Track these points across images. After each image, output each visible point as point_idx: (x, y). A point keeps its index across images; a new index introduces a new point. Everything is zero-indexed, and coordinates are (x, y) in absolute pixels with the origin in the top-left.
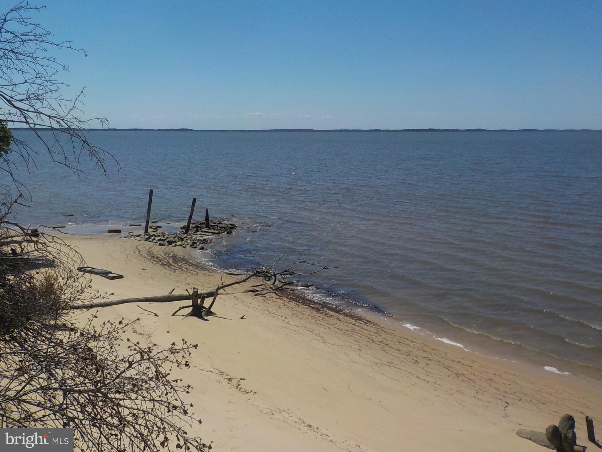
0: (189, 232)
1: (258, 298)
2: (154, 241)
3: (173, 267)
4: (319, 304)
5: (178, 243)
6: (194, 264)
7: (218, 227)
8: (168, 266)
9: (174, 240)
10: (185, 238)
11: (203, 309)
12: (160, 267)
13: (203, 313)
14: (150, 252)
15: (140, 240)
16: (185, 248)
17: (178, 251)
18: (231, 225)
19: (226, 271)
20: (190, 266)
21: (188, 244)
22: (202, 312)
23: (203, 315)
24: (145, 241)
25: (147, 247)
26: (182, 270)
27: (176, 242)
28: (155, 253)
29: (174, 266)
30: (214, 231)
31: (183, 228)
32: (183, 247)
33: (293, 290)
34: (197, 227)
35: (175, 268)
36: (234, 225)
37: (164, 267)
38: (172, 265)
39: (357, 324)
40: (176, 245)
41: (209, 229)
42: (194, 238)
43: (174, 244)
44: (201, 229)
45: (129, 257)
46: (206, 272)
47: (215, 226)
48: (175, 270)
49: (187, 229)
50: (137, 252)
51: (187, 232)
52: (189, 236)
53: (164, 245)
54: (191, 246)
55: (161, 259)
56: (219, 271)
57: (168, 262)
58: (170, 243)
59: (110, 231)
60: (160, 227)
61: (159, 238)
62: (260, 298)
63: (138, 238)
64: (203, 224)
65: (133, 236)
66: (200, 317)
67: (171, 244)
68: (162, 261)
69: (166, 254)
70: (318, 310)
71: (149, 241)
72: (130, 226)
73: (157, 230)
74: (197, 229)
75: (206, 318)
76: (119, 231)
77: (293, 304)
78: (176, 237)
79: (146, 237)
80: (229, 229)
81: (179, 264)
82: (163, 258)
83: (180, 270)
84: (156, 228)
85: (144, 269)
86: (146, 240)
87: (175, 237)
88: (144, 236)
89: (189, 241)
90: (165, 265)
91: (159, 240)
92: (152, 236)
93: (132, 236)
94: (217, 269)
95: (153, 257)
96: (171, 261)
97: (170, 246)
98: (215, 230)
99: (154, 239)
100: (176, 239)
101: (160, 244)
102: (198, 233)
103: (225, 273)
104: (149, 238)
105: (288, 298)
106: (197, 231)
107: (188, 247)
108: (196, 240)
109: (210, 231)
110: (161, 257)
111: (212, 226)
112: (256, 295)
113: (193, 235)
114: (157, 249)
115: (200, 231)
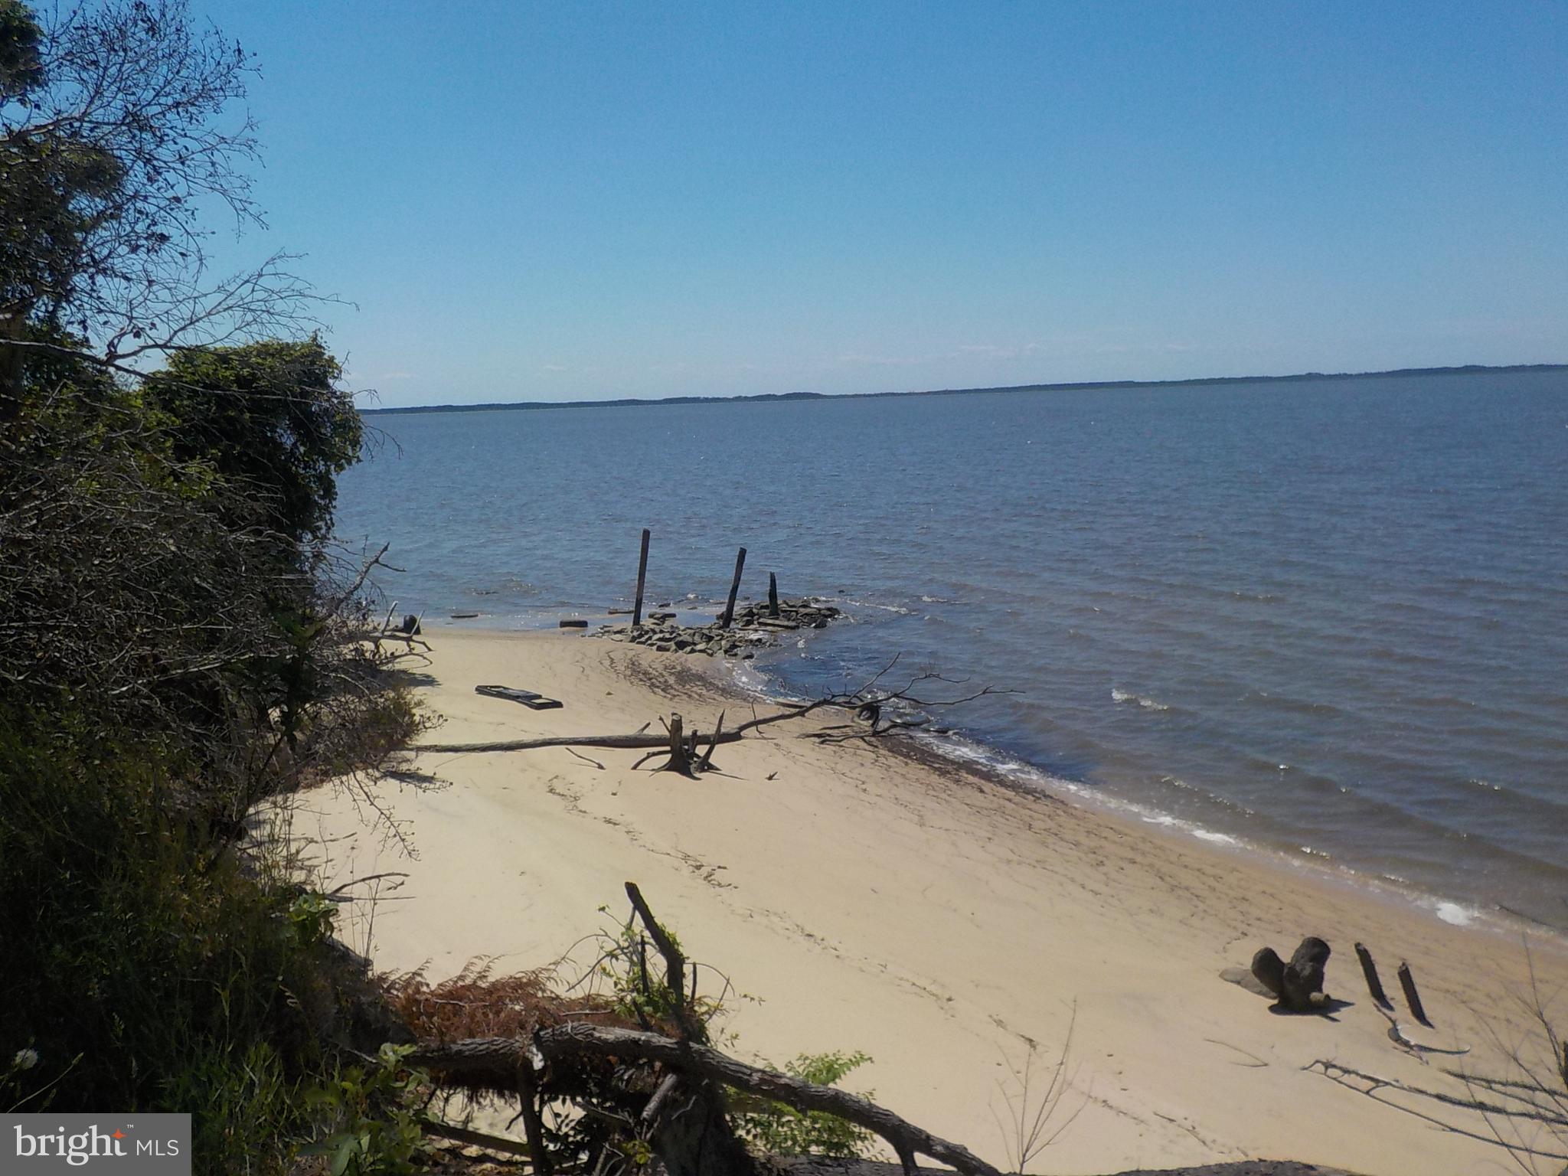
0: (733, 625)
1: (823, 748)
2: (649, 642)
3: (672, 691)
4: (953, 762)
5: (699, 647)
6: (720, 686)
7: (797, 614)
8: (662, 690)
9: (690, 640)
10: (717, 636)
11: (695, 759)
12: (645, 690)
13: (692, 767)
14: (633, 664)
15: (621, 641)
16: (711, 655)
17: (695, 662)
18: (829, 609)
19: (781, 700)
20: (708, 691)
21: (720, 649)
22: (691, 764)
23: (692, 770)
24: (631, 642)
25: (631, 654)
26: (690, 696)
27: (695, 644)
28: (645, 664)
29: (675, 690)
30: (786, 623)
31: (719, 617)
32: (708, 654)
33: (911, 737)
34: (751, 614)
35: (676, 693)
36: (836, 609)
37: (653, 692)
38: (672, 688)
39: (1018, 799)
40: (693, 651)
41: (777, 619)
42: (738, 636)
43: (688, 649)
44: (758, 619)
45: (588, 671)
46: (738, 702)
47: (791, 611)
48: (675, 696)
49: (727, 618)
50: (607, 663)
51: (726, 625)
52: (729, 632)
53: (668, 650)
54: (726, 652)
55: (651, 676)
56: (768, 701)
57: (666, 681)
58: (681, 645)
59: (564, 624)
60: (673, 616)
61: (661, 635)
62: (829, 748)
63: (618, 637)
64: (766, 607)
65: (608, 632)
66: (686, 772)
67: (682, 649)
68: (654, 680)
69: (666, 668)
70: (943, 773)
71: (638, 643)
72: (611, 613)
73: (663, 623)
74: (750, 617)
75: (697, 775)
76: (583, 624)
77: (895, 762)
78: (697, 634)
79: (636, 634)
80: (822, 619)
81: (688, 687)
82: (657, 674)
83: (685, 697)
84: (662, 617)
85: (609, 694)
86: (633, 639)
87: (694, 634)
88: (632, 632)
89: (723, 642)
90: (658, 687)
91: (660, 639)
92: (647, 632)
93: (606, 632)
94: (765, 698)
95: (637, 673)
96: (672, 680)
97: (681, 652)
98: (789, 620)
99: (650, 638)
100: (697, 638)
101: (660, 649)
102: (752, 627)
103: (778, 703)
104: (641, 636)
105: (889, 751)
106: (749, 623)
107: (720, 654)
108: (740, 641)
109: (777, 622)
110: (654, 672)
111: (785, 611)
112: (822, 742)
113: (738, 631)
114: (650, 657)
115: (756, 622)
